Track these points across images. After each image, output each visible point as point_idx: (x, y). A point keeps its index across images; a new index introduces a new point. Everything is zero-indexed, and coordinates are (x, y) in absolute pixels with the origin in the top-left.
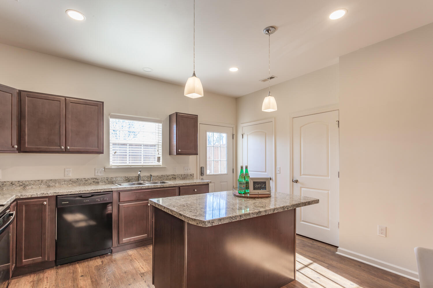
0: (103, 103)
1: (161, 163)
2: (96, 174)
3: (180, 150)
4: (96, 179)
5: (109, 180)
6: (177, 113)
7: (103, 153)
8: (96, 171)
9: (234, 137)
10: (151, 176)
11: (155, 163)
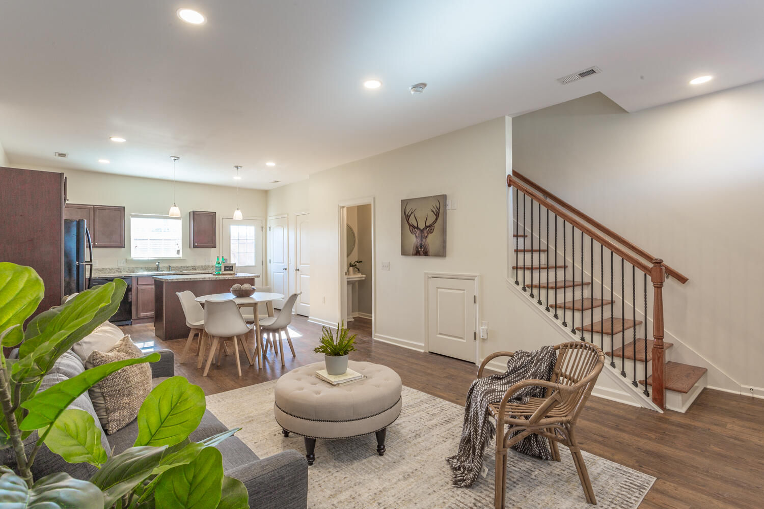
0: (124, 207)
1: (181, 255)
2: (119, 264)
3: (196, 244)
4: (119, 268)
5: (131, 270)
6: (194, 212)
7: (124, 247)
8: (119, 262)
9: (263, 229)
10: (170, 266)
11: (175, 255)
